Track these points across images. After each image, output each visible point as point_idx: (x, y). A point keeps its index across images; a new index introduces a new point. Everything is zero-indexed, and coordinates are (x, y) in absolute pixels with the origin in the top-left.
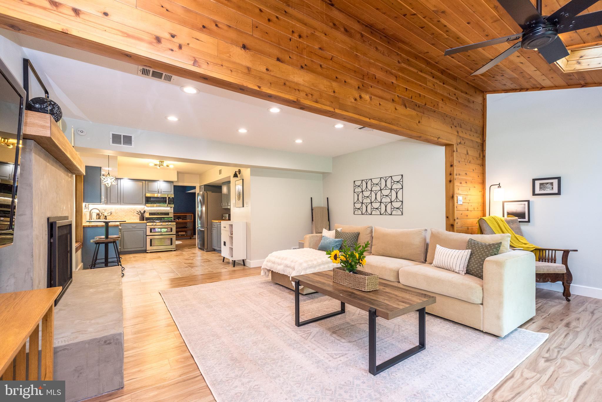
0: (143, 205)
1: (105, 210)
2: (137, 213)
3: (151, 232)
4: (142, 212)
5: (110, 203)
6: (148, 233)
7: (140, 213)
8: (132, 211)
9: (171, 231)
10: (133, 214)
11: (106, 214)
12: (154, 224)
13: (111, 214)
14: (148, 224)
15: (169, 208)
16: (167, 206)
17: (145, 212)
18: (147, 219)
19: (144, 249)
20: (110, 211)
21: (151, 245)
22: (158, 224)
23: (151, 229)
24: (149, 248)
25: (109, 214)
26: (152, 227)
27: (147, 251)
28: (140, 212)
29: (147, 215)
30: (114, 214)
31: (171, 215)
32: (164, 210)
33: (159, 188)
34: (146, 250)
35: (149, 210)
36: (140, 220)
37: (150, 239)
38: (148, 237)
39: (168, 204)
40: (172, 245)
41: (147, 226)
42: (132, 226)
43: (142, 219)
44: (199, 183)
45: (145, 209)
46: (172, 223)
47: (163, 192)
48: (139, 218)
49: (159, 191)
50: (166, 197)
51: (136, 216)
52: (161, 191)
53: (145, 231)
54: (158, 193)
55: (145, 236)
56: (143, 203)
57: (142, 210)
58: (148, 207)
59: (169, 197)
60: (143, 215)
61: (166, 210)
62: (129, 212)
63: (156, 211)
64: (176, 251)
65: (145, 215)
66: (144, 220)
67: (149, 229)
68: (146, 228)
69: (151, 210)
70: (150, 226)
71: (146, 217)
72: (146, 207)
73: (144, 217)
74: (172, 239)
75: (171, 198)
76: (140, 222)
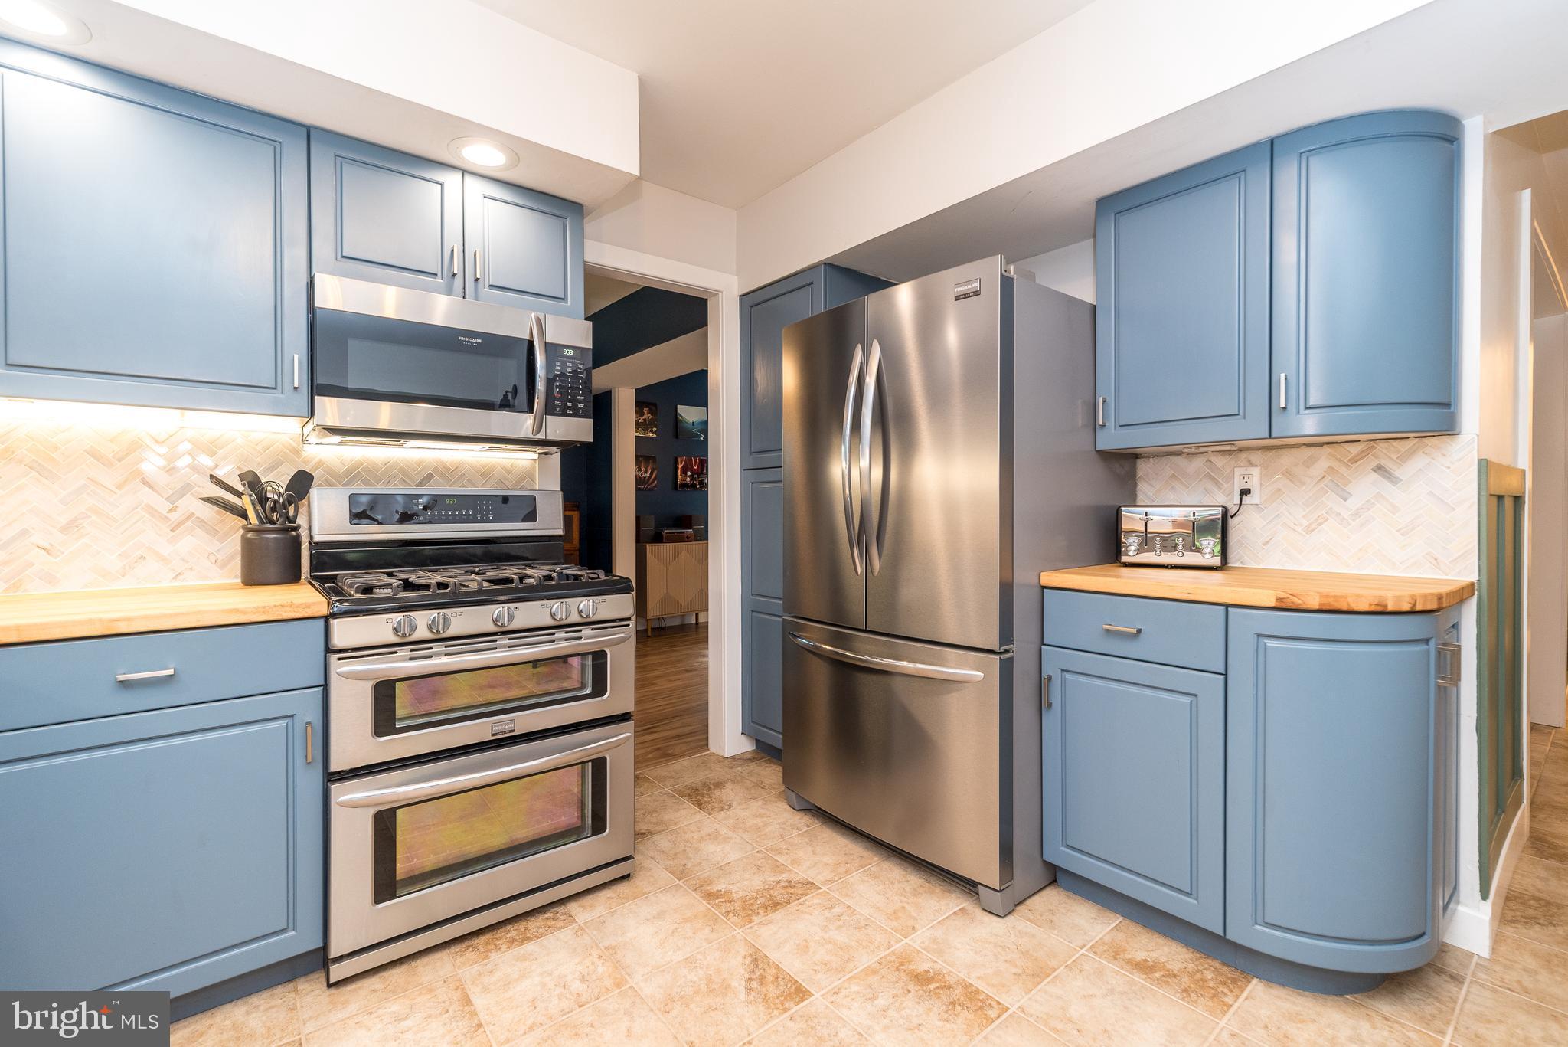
0: (279, 410)
2: (211, 501)
3: (384, 721)
4: (277, 480)
7: (246, 502)
8: (162, 479)
9: (600, 688)
10: (163, 506)
12: (422, 622)
17: (302, 483)
22: (464, 620)
23: (384, 690)
24: (357, 922)
26: (401, 664)
27: (340, 972)
28: (253, 483)
29: (328, 518)
31: (549, 521)
32: (486, 473)
33: (453, 239)
36: (252, 578)
37: (372, 811)
38: (344, 794)
39: (549, 410)
40: (599, 826)
41: (333, 657)
42: (121, 677)
43: (273, 571)
44: (737, 275)
45: (304, 454)
46: (604, 601)
47: (491, 286)
48: (232, 558)
49: (454, 275)
50: (531, 344)
51: (212, 531)
52: (477, 280)
53: (314, 716)
54: (449, 292)
55: (310, 781)
56: (287, 387)
57: (272, 468)
58: (337, 439)
59: (549, 340)
60: (288, 518)
61: (509, 472)
62: (120, 487)
63: (421, 484)
64: (640, 882)
65: (301, 520)
66: (291, 576)
67: (367, 688)
68: (326, 686)
69: (368, 470)
70: (373, 655)
71: (317, 538)
72: (313, 438)
73: (296, 543)
74: (599, 766)
75: (570, 352)
76: (241, 606)
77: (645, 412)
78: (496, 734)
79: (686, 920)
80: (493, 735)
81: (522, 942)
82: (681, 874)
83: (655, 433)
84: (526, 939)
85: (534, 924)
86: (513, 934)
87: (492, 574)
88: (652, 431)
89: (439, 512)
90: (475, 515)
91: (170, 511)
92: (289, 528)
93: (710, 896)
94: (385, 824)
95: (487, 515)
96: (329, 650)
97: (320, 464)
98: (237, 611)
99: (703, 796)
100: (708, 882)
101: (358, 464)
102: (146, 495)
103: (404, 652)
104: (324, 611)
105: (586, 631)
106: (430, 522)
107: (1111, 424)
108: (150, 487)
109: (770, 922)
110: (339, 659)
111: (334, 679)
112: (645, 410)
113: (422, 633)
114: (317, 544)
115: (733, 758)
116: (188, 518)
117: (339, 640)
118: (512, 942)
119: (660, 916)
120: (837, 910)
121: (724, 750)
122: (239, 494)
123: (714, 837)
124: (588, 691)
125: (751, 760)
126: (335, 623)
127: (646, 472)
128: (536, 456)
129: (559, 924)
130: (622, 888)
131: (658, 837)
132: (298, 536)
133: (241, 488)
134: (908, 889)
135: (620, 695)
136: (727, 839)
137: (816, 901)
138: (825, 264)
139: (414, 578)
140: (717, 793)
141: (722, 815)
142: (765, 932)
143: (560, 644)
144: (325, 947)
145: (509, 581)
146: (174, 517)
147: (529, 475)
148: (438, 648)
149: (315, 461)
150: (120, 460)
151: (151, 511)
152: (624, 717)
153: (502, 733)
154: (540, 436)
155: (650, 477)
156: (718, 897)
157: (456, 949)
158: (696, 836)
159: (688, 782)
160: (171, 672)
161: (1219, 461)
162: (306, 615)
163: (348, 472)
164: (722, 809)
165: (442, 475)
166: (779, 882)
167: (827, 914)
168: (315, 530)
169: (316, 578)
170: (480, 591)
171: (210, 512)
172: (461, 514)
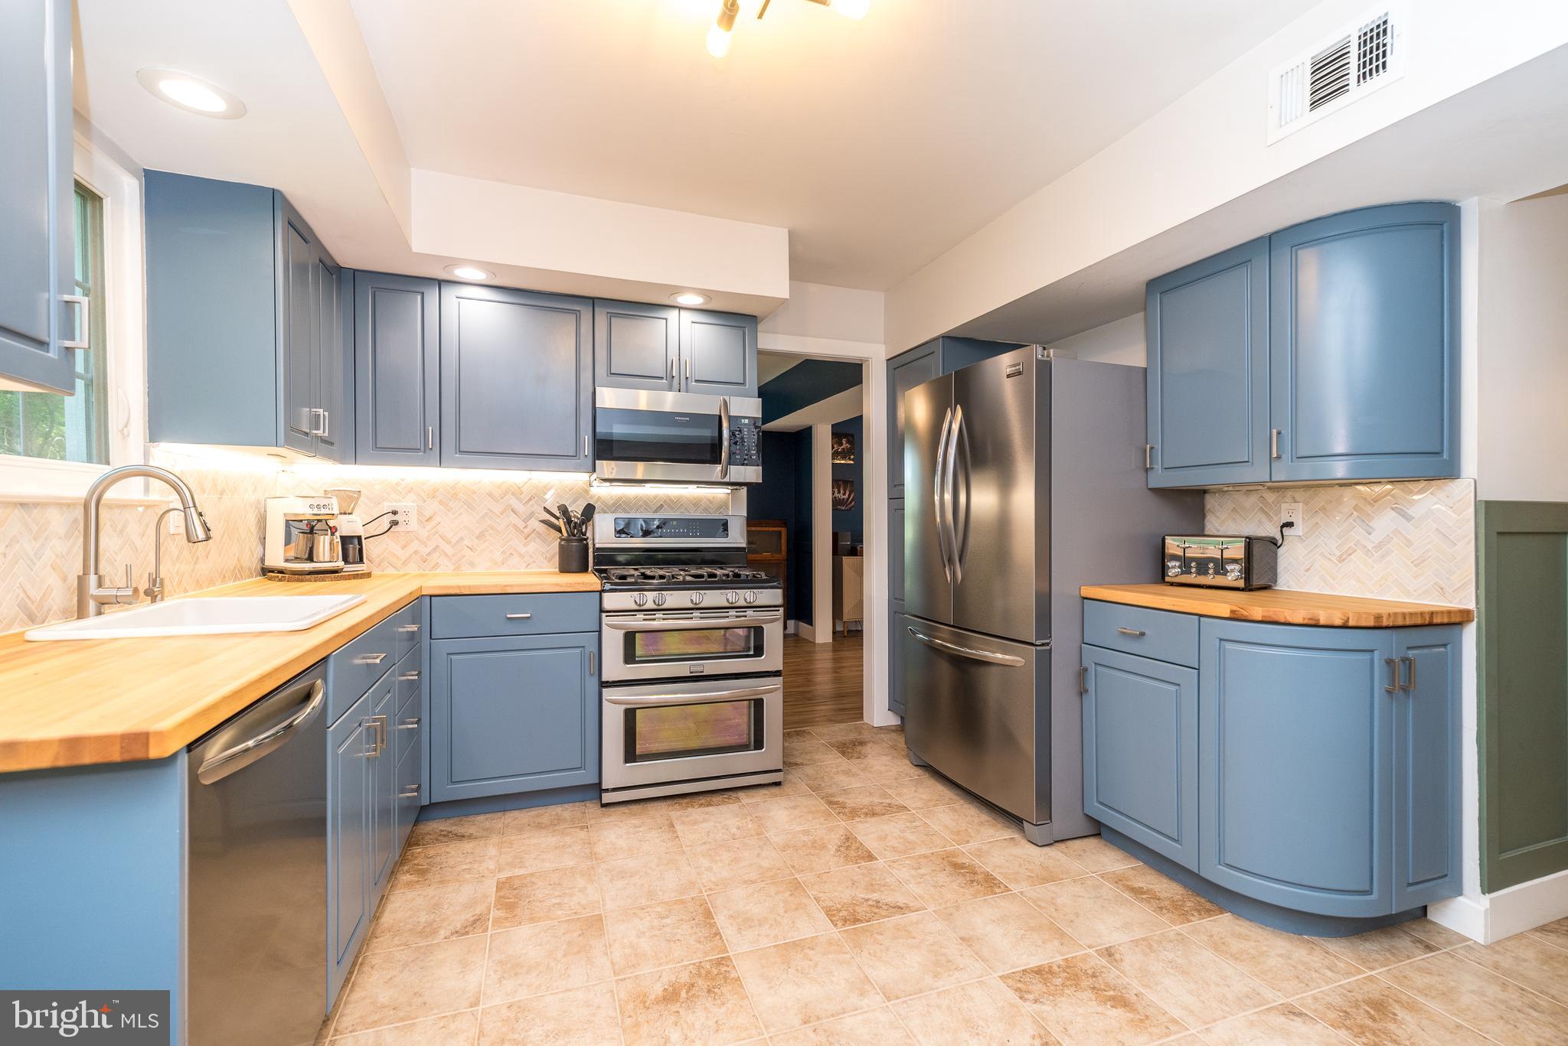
0: (577, 469)
1: (350, 500)
2: (543, 522)
3: (630, 657)
4: (576, 510)
5: (376, 447)
6: (614, 666)
7: (561, 523)
8: (521, 508)
9: (759, 651)
10: (521, 525)
11: (348, 526)
12: (650, 598)
13: (395, 523)
14: (612, 601)
15: (722, 492)
16: (725, 473)
17: (589, 511)
18: (606, 560)
19: (588, 777)
20: (387, 507)
21: (631, 754)
22: (675, 599)
23: (630, 638)
24: (616, 771)
25: (385, 523)
26: (638, 622)
27: (607, 798)
28: (564, 510)
29: (603, 533)
30: (411, 523)
31: (737, 537)
32: (696, 503)
33: (673, 355)
34: (597, 789)
35: (618, 505)
36: (564, 569)
37: (624, 707)
38: (608, 694)
39: (730, 462)
40: (759, 744)
41: (604, 615)
42: (509, 616)
43: (575, 565)
44: (884, 344)
45: (591, 493)
46: (762, 593)
47: (696, 381)
48: (554, 556)
49: (673, 377)
50: (720, 417)
51: (544, 541)
52: (687, 378)
53: (594, 649)
54: (670, 390)
55: (593, 684)
56: (582, 457)
57: (574, 501)
58: (608, 484)
59: (732, 414)
60: (582, 532)
61: (711, 502)
62: (502, 513)
63: (656, 511)
64: (786, 788)
65: (589, 534)
66: (584, 569)
67: (620, 634)
68: (600, 632)
69: (624, 502)
70: (624, 615)
71: (597, 546)
72: (595, 484)
73: (586, 547)
74: (758, 704)
75: (747, 421)
76: (559, 582)
77: (844, 442)
78: (692, 673)
79: (810, 812)
80: (691, 673)
81: (708, 806)
82: (816, 789)
83: (853, 460)
84: (709, 805)
85: (716, 799)
86: (703, 801)
87: (693, 572)
88: (850, 459)
89: (666, 530)
90: (688, 532)
91: (525, 527)
92: (583, 541)
93: (830, 803)
94: (630, 715)
95: (696, 533)
96: (602, 611)
97: (599, 498)
98: (558, 585)
99: (848, 748)
100: (832, 795)
101: (620, 499)
102: (514, 519)
103: (640, 616)
104: (599, 588)
105: (750, 612)
106: (661, 537)
107: (1158, 466)
108: (515, 514)
109: (866, 822)
110: (607, 616)
111: (604, 627)
112: (844, 441)
113: (650, 605)
114: (597, 548)
115: (881, 728)
116: (533, 531)
117: (607, 605)
118: (701, 805)
119: (795, 807)
120: (917, 824)
121: (873, 721)
122: (557, 518)
123: (848, 773)
124: (752, 653)
125: (894, 731)
126: (605, 595)
127: (844, 494)
128: (729, 491)
129: (731, 801)
130: (775, 790)
131: (805, 767)
132: (588, 544)
133: (558, 515)
134: (976, 821)
135: (773, 657)
136: (855, 775)
137: (904, 817)
138: (943, 337)
139: (648, 572)
140: (859, 748)
141: (858, 761)
142: (860, 826)
143: (731, 619)
144: (600, 783)
145: (702, 576)
146: (526, 531)
147: (723, 505)
148: (659, 615)
149: (596, 497)
150: (502, 498)
151: (516, 527)
152: (777, 674)
153: (696, 672)
154: (727, 479)
155: (848, 499)
156: (836, 804)
157: (669, 802)
158: (834, 770)
159: (840, 739)
160: (529, 615)
161: (1271, 497)
162: (590, 590)
163: (614, 504)
164: (859, 758)
165: (669, 506)
166: (882, 803)
167: (908, 824)
168: (596, 541)
169: (596, 570)
170: (684, 582)
171: (543, 528)
172: (679, 532)
